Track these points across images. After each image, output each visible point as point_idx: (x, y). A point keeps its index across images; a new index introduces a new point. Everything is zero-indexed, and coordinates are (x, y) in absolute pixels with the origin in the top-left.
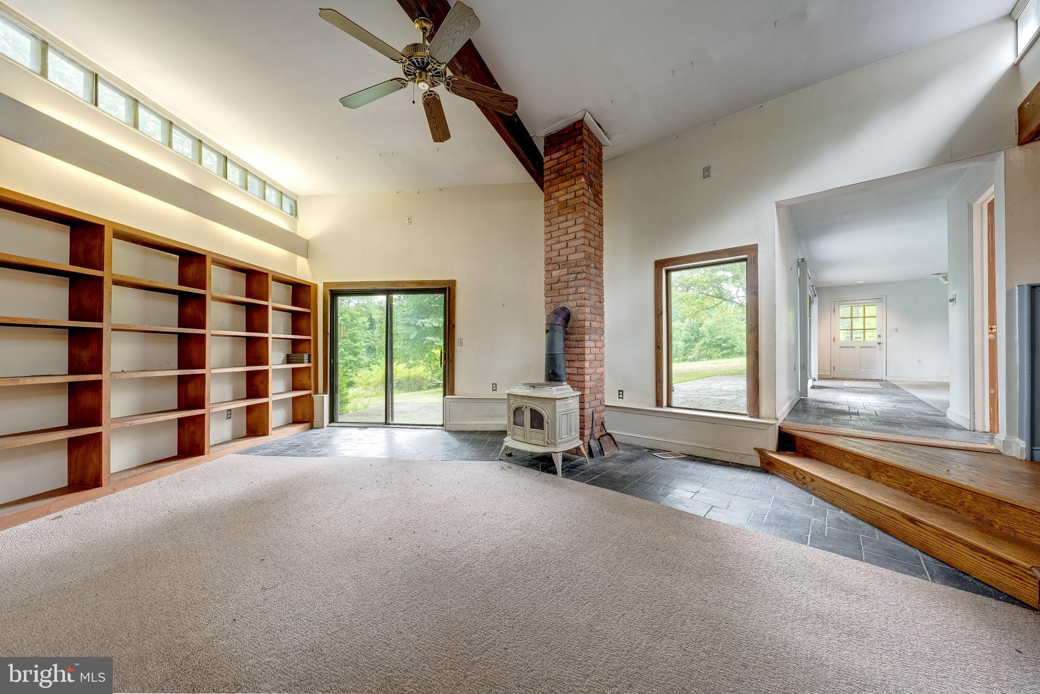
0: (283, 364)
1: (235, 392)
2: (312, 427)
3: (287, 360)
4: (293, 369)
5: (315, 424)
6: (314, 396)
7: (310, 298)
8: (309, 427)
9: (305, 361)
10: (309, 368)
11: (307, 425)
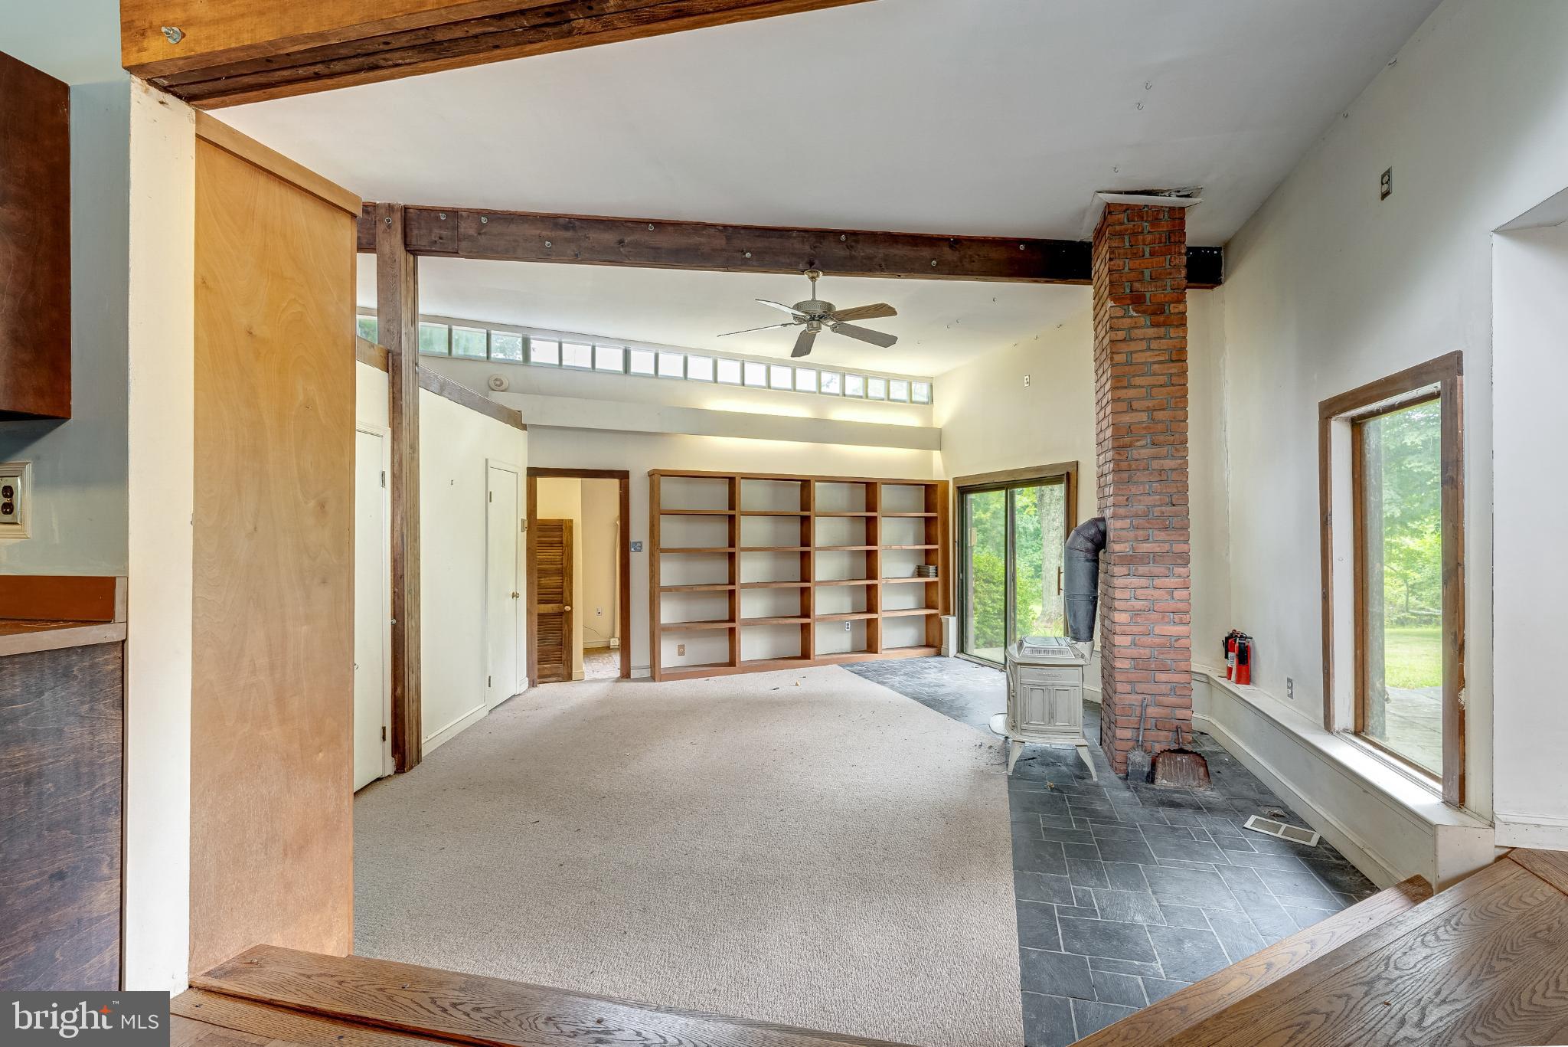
0: (912, 577)
1: (854, 605)
2: (939, 654)
3: (918, 572)
4: (926, 583)
5: (943, 651)
6: (944, 618)
7: (936, 498)
8: (933, 654)
9: (931, 574)
10: (937, 582)
11: (932, 651)
